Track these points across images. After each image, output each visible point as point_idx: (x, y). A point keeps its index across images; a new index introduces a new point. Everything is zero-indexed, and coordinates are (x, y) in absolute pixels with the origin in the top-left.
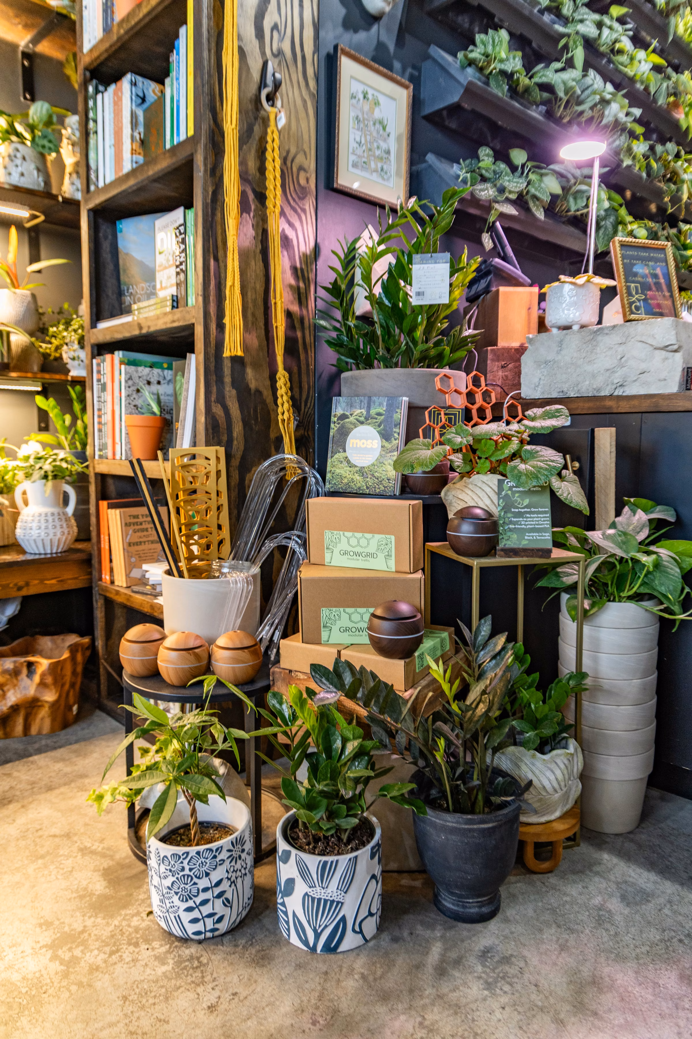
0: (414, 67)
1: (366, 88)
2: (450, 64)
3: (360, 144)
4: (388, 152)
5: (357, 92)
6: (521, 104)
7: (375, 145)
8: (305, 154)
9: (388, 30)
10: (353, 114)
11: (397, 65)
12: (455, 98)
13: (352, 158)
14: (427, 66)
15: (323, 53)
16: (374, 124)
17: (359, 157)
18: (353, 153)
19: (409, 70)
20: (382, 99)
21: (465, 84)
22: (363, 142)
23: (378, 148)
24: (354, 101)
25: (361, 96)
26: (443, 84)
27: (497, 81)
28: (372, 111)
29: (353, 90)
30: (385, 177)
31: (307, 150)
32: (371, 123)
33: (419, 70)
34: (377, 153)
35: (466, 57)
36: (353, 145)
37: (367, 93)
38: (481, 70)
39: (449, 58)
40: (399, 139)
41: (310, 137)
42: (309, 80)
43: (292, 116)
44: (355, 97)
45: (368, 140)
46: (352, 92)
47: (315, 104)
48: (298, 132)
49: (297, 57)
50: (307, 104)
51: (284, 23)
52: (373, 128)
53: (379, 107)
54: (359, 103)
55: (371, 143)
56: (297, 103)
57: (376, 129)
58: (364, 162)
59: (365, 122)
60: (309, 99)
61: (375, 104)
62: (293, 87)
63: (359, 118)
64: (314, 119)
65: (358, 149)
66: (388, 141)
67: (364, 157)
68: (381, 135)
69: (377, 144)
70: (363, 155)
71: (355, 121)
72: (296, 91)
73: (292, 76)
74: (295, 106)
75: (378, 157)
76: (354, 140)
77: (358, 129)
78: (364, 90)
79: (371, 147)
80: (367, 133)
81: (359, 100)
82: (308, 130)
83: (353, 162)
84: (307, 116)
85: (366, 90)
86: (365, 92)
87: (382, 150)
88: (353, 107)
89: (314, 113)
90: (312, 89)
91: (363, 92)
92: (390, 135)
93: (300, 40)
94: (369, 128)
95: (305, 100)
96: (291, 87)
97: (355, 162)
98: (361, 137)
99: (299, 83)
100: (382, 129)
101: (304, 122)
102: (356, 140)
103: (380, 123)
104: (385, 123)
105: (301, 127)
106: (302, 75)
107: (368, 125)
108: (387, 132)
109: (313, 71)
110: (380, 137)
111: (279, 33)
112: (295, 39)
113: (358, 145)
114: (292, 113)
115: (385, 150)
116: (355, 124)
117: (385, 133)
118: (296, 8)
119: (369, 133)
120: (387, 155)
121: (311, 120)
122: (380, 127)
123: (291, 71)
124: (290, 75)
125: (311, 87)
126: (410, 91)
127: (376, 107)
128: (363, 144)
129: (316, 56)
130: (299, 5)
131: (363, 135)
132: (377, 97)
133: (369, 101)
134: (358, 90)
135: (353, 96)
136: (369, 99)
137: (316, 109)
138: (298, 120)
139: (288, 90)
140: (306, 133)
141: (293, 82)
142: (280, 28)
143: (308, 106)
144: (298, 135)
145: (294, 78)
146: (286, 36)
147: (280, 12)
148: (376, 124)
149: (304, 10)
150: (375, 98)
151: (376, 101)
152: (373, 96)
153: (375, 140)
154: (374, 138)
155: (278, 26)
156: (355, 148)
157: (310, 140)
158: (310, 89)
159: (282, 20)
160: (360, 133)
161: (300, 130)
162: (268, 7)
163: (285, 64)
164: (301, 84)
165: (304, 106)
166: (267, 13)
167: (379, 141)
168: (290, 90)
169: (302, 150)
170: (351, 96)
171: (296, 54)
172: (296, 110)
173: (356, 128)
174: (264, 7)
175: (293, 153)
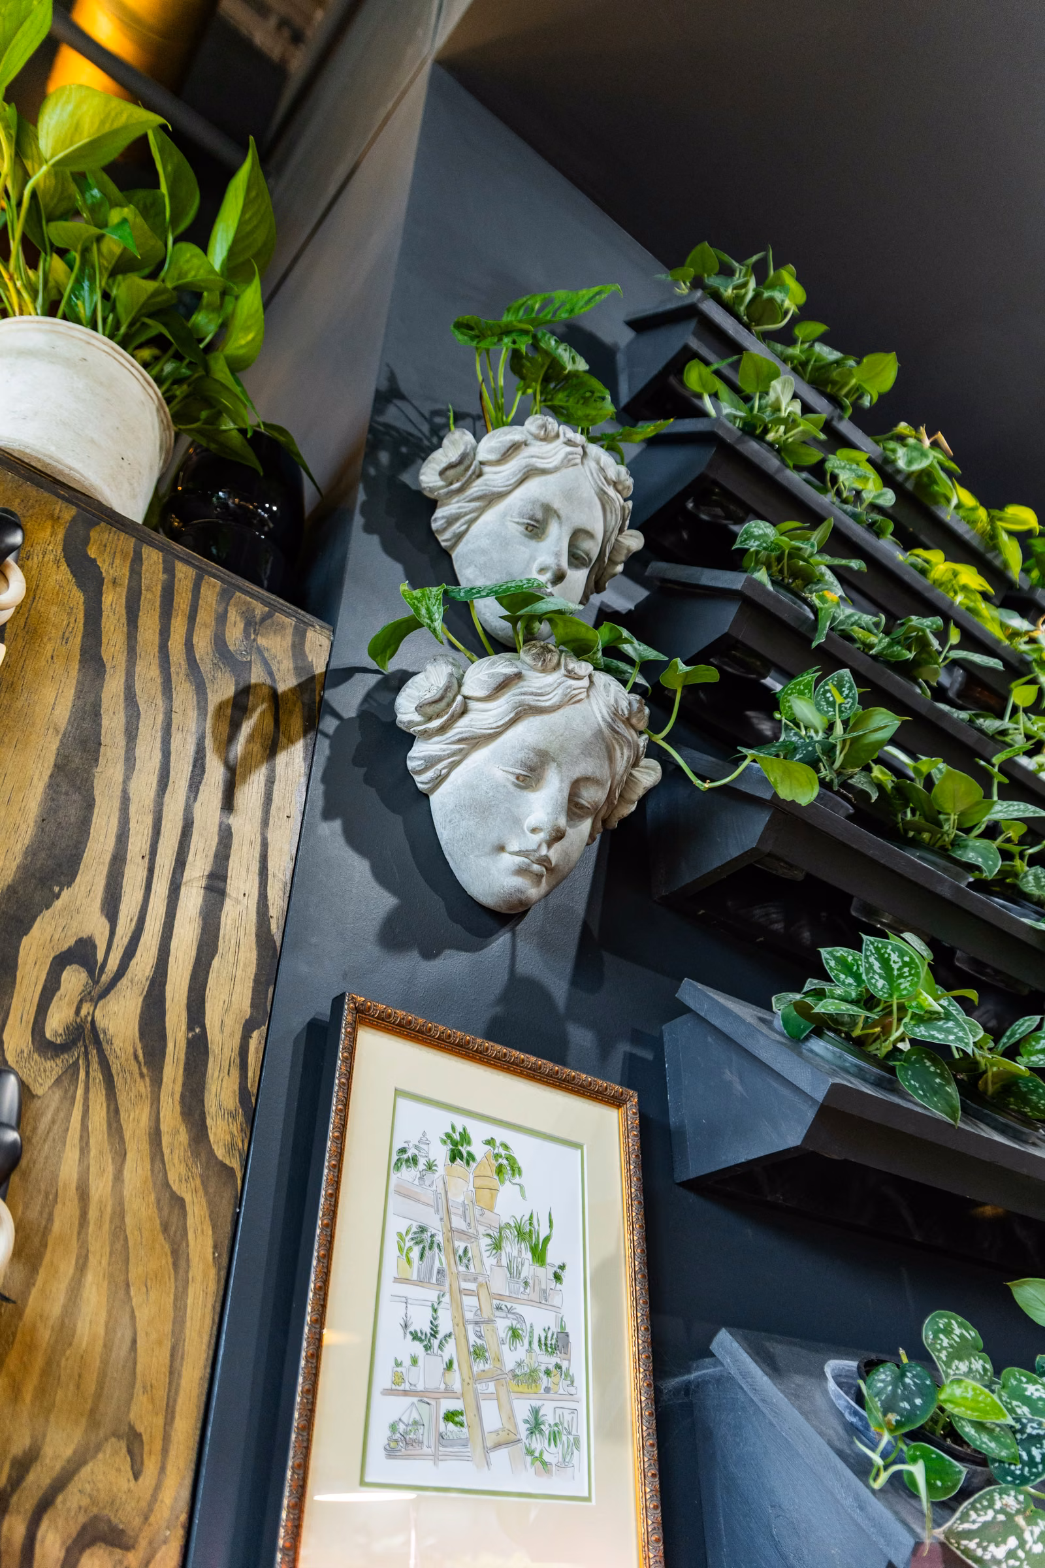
0: (637, 1038)
1: (460, 1122)
2: (752, 1031)
3: (428, 1339)
4: (558, 1343)
5: (424, 1140)
6: (1003, 1130)
7: (502, 1325)
8: (134, 1443)
9: (546, 944)
10: (398, 1224)
11: (581, 1037)
12: (791, 1136)
13: (386, 1414)
14: (676, 1033)
15: (294, 1021)
16: (497, 1246)
17: (424, 1396)
19: (623, 1048)
20: (522, 1148)
21: (820, 1096)
22: (445, 1327)
23: (515, 1334)
24: (408, 1174)
25: (440, 1153)
26: (738, 1087)
27: (923, 1077)
28: (484, 1196)
29: (407, 1135)
30: (552, 1455)
31: (149, 1423)
32: (485, 1242)
33: (657, 1045)
34: (512, 1357)
35: (803, 1010)
37: (465, 1138)
38: (859, 1045)
39: (746, 1012)
40: (600, 1282)
41: (175, 1354)
42: (209, 1122)
43: (90, 1278)
44: (414, 1161)
45: (469, 1316)
46: (398, 1145)
47: (226, 1210)
48: (108, 1346)
49: (165, 1046)
50: (184, 1215)
51: (126, 941)
52: (489, 1261)
53: (517, 1180)
54: (429, 1177)
55: (483, 1322)
56: (128, 1220)
57: (504, 1262)
58: (450, 1416)
59: (457, 1243)
60: (201, 1193)
61: (500, 1170)
62: (120, 1155)
63: (426, 1236)
64: (212, 1273)
65: (420, 1363)
66: (556, 1300)
67: (449, 1392)
68: (526, 1283)
69: (508, 1323)
70: (443, 1386)
71: (410, 1249)
72: (137, 1169)
73: (123, 1115)
74: (119, 1231)
75: (515, 1376)
76: (401, 1331)
77: (422, 1282)
78: (450, 1131)
79: (479, 1342)
80: (464, 1285)
81: (430, 1167)
82: (168, 1327)
83: (393, 1427)
84: (175, 1265)
85: (459, 1129)
86: (457, 1137)
87: (530, 1343)
88: (400, 1199)
89: (215, 1247)
90: (220, 1152)
91: (448, 1136)
92: (565, 1275)
93: (191, 989)
94: (471, 1266)
95: (180, 1202)
96: (109, 1159)
97: (401, 1427)
98: (435, 1311)
99: (155, 1136)
100: (529, 1256)
101: (153, 1295)
102: (412, 1329)
103: (521, 1235)
104: (544, 1232)
105: (133, 1317)
106: (178, 1108)
107: (470, 1255)
108: (552, 1265)
109: (236, 1087)
110: (522, 1289)
111: (91, 973)
112: (169, 988)
113: (418, 1348)
114: (93, 1261)
115: (546, 1338)
116: (409, 1262)
117: (540, 1271)
118: (192, 899)
119: (472, 1286)
120: (553, 1360)
121: (199, 1278)
122: (520, 1251)
123: (122, 1098)
124: (117, 1112)
125: (215, 1147)
126: (630, 1113)
127: (502, 1182)
128: (445, 1337)
129: (255, 1034)
130: (208, 888)
131: (446, 1299)
132: (506, 1147)
133: (473, 1165)
134: (424, 1134)
135: (405, 1156)
136: (474, 1159)
137: (228, 1228)
138: (120, 1287)
139: (93, 1170)
140: (160, 1343)
141: (127, 1135)
142: (100, 956)
143: (190, 1222)
144: (105, 1362)
145: (136, 1120)
146: (124, 981)
147: (111, 908)
148: (504, 1244)
149: (228, 904)
150: (496, 1151)
151: (500, 1160)
152: (488, 1147)
153: (499, 1308)
154: (495, 1302)
155: (94, 947)
156: (407, 1362)
157: (173, 1372)
158: (211, 1152)
159: (120, 930)
160: (432, 1295)
161: (123, 1335)
162: (58, 896)
163: (97, 1074)
164: (165, 1140)
165: (165, 1228)
166: (47, 914)
167: (520, 1309)
168: (103, 1172)
169: (115, 1434)
170: (395, 1158)
171: (163, 1038)
172: (118, 1246)
173: (415, 1277)
174: (37, 898)
175: (58, 1466)
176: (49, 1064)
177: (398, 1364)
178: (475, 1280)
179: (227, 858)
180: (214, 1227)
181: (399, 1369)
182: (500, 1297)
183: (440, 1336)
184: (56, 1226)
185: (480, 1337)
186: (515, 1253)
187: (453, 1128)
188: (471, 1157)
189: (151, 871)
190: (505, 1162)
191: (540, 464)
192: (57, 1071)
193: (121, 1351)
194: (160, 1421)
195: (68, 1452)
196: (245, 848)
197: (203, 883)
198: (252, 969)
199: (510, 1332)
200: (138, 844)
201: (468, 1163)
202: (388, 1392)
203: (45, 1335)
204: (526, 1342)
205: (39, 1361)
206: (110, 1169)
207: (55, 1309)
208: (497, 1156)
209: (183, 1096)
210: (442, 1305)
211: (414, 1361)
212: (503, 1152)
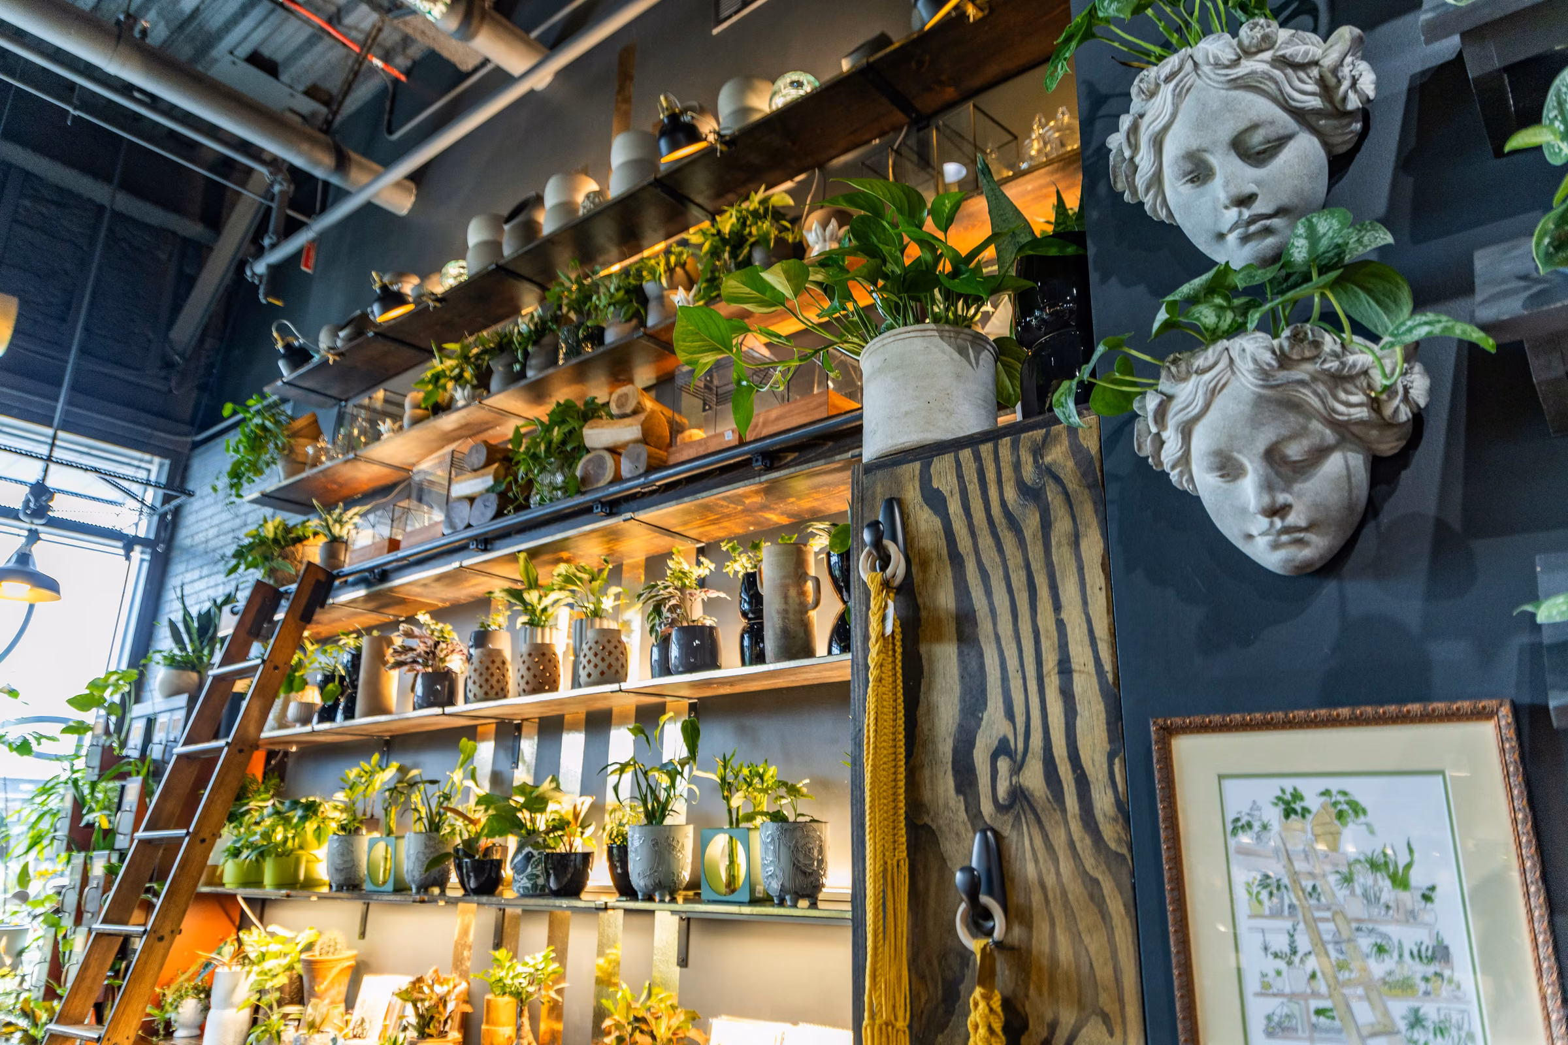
1: (1289, 784)
3: (1288, 957)
4: (1440, 953)
5: (1255, 806)
7: (1365, 943)
8: (1106, 1018)
10: (1242, 876)
13: (1260, 1009)
16: (1348, 880)
17: (1293, 998)
18: (1266, 990)
22: (1303, 947)
23: (1381, 950)
24: (1245, 838)
25: (1273, 815)
28: (1328, 842)
29: (1237, 807)
31: (1111, 1008)
32: (1334, 878)
34: (1378, 968)
36: (1256, 964)
37: (1297, 796)
41: (1117, 970)
42: (1101, 827)
43: (1058, 931)
44: (1249, 825)
45: (1327, 937)
46: (1230, 816)
47: (1126, 881)
48: (1078, 967)
49: (1062, 788)
50: (1101, 889)
51: (1023, 729)
52: (1342, 893)
53: (1362, 819)
54: (1264, 835)
55: (1344, 941)
56: (1070, 896)
57: (1358, 891)
58: (1319, 1012)
59: (1304, 883)
60: (1107, 873)
61: (1340, 815)
62: (1056, 860)
63: (1273, 881)
64: (1127, 921)
65: (1285, 973)
66: (1428, 918)
67: (1315, 994)
68: (1388, 907)
69: (1372, 940)
70: (1309, 991)
71: (1258, 893)
72: (1066, 866)
73: (1051, 836)
74: (1066, 903)
75: (1385, 983)
76: (1262, 953)
77: (1276, 914)
78: (1279, 793)
79: (1341, 957)
80: (1317, 914)
81: (1265, 827)
82: (1108, 955)
83: (1269, 1018)
84: (1103, 918)
85: (1289, 790)
86: (1288, 797)
87: (1401, 956)
88: (1241, 857)
89: (1125, 905)
90: (1113, 845)
91: (1279, 798)
92: (1437, 895)
93: (1068, 745)
94: (1323, 899)
95: (1096, 882)
96: (1050, 863)
97: (1276, 1019)
98: (1292, 936)
99: (1072, 844)
100: (1388, 883)
101: (1095, 937)
102: (1272, 950)
103: (1374, 866)
104: (1403, 860)
105: (1087, 950)
106: (1080, 824)
107: (1319, 890)
108: (1417, 888)
109: (1113, 800)
110: (1383, 912)
111: (1011, 757)
112: (1054, 750)
113: (1281, 964)
114: (1057, 924)
115: (1419, 951)
116: (1260, 902)
117: (1405, 896)
118: (1053, 683)
119: (1328, 914)
120: (1431, 969)
121: (1119, 925)
122: (1376, 880)
123: (1047, 827)
124: (1047, 835)
125: (1109, 843)
126: (1503, 723)
127: (1345, 825)
128: (1306, 955)
129: (1117, 761)
130: (1060, 672)
131: (1301, 926)
132: (1345, 793)
133: (1309, 817)
134: (1254, 802)
135: (1240, 824)
136: (1309, 811)
137: (1130, 893)
138: (1076, 937)
139: (1044, 871)
140: (1106, 964)
141: (1056, 848)
142: (1013, 746)
143: (1105, 892)
144: (1079, 975)
145: (1059, 838)
146: (1030, 755)
147: (1010, 715)
148: (1355, 877)
149: (1076, 676)
150: (1334, 799)
151: (1339, 807)
152: (1323, 799)
153: (1358, 929)
154: (1354, 925)
155: (1008, 741)
156: (1272, 974)
157: (1118, 980)
158: (1107, 847)
159: (1018, 727)
160: (1288, 925)
161: (1084, 959)
162: (982, 719)
163: (1031, 816)
164: (1078, 845)
165: (1092, 897)
166: (980, 732)
167: (1383, 928)
168: (1049, 871)
169: (1094, 1012)
170: (1230, 827)
171: (1059, 782)
172: (1069, 912)
173: (1267, 912)
174: (973, 723)
175: (1070, 1028)
176: (1006, 817)
177: (1264, 975)
178: (1329, 909)
179: (1066, 644)
180: (1121, 893)
181: (1266, 979)
182: (1359, 920)
183: (1300, 954)
184: (1035, 905)
185: (1342, 952)
186: (1370, 882)
187: (1283, 791)
188: (1305, 811)
189: (1024, 678)
190: (1345, 807)
191: (1157, 126)
192: (1011, 821)
193: (1085, 970)
194: (1117, 1007)
195: (1072, 1021)
196: (1077, 631)
197: (1056, 670)
198: (1103, 716)
199: (1375, 949)
200: (1012, 664)
201: (1303, 816)
202: (1257, 995)
203: (1045, 963)
204: (1396, 955)
205: (1046, 976)
206: (1053, 870)
207: (1046, 948)
208: (1335, 804)
209: (1081, 816)
210: (1298, 931)
211: (1279, 973)
212: (1341, 798)
